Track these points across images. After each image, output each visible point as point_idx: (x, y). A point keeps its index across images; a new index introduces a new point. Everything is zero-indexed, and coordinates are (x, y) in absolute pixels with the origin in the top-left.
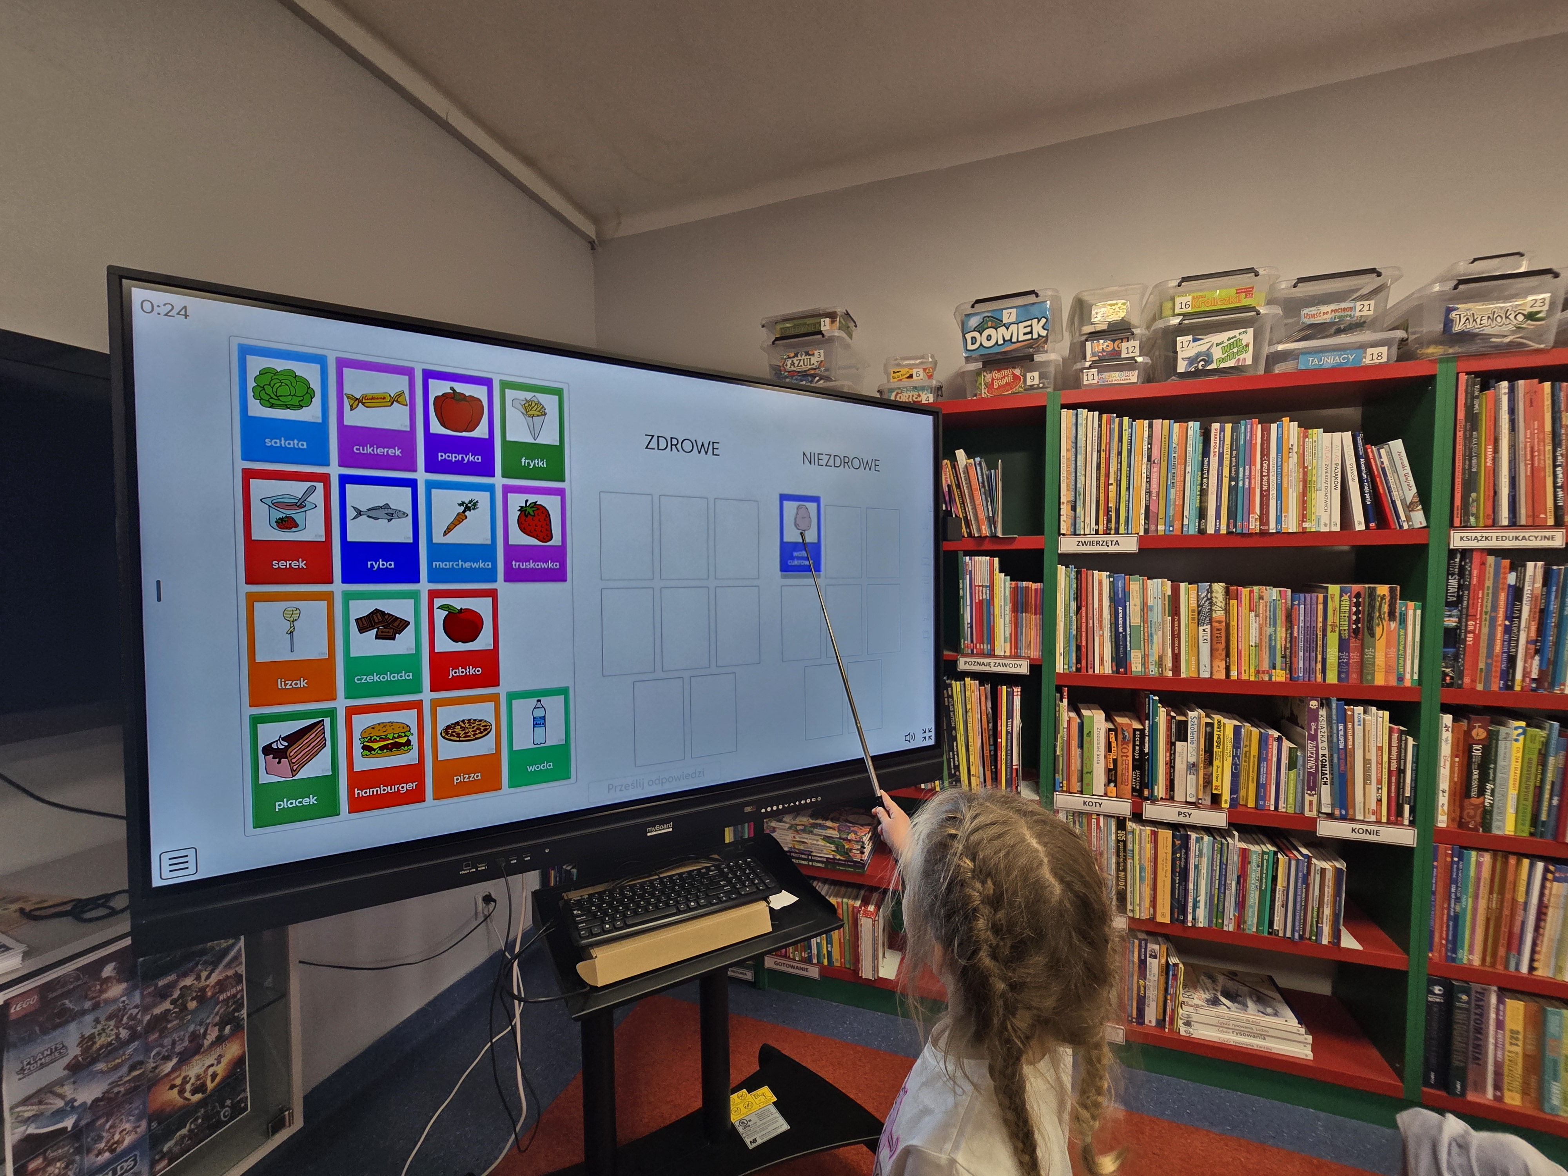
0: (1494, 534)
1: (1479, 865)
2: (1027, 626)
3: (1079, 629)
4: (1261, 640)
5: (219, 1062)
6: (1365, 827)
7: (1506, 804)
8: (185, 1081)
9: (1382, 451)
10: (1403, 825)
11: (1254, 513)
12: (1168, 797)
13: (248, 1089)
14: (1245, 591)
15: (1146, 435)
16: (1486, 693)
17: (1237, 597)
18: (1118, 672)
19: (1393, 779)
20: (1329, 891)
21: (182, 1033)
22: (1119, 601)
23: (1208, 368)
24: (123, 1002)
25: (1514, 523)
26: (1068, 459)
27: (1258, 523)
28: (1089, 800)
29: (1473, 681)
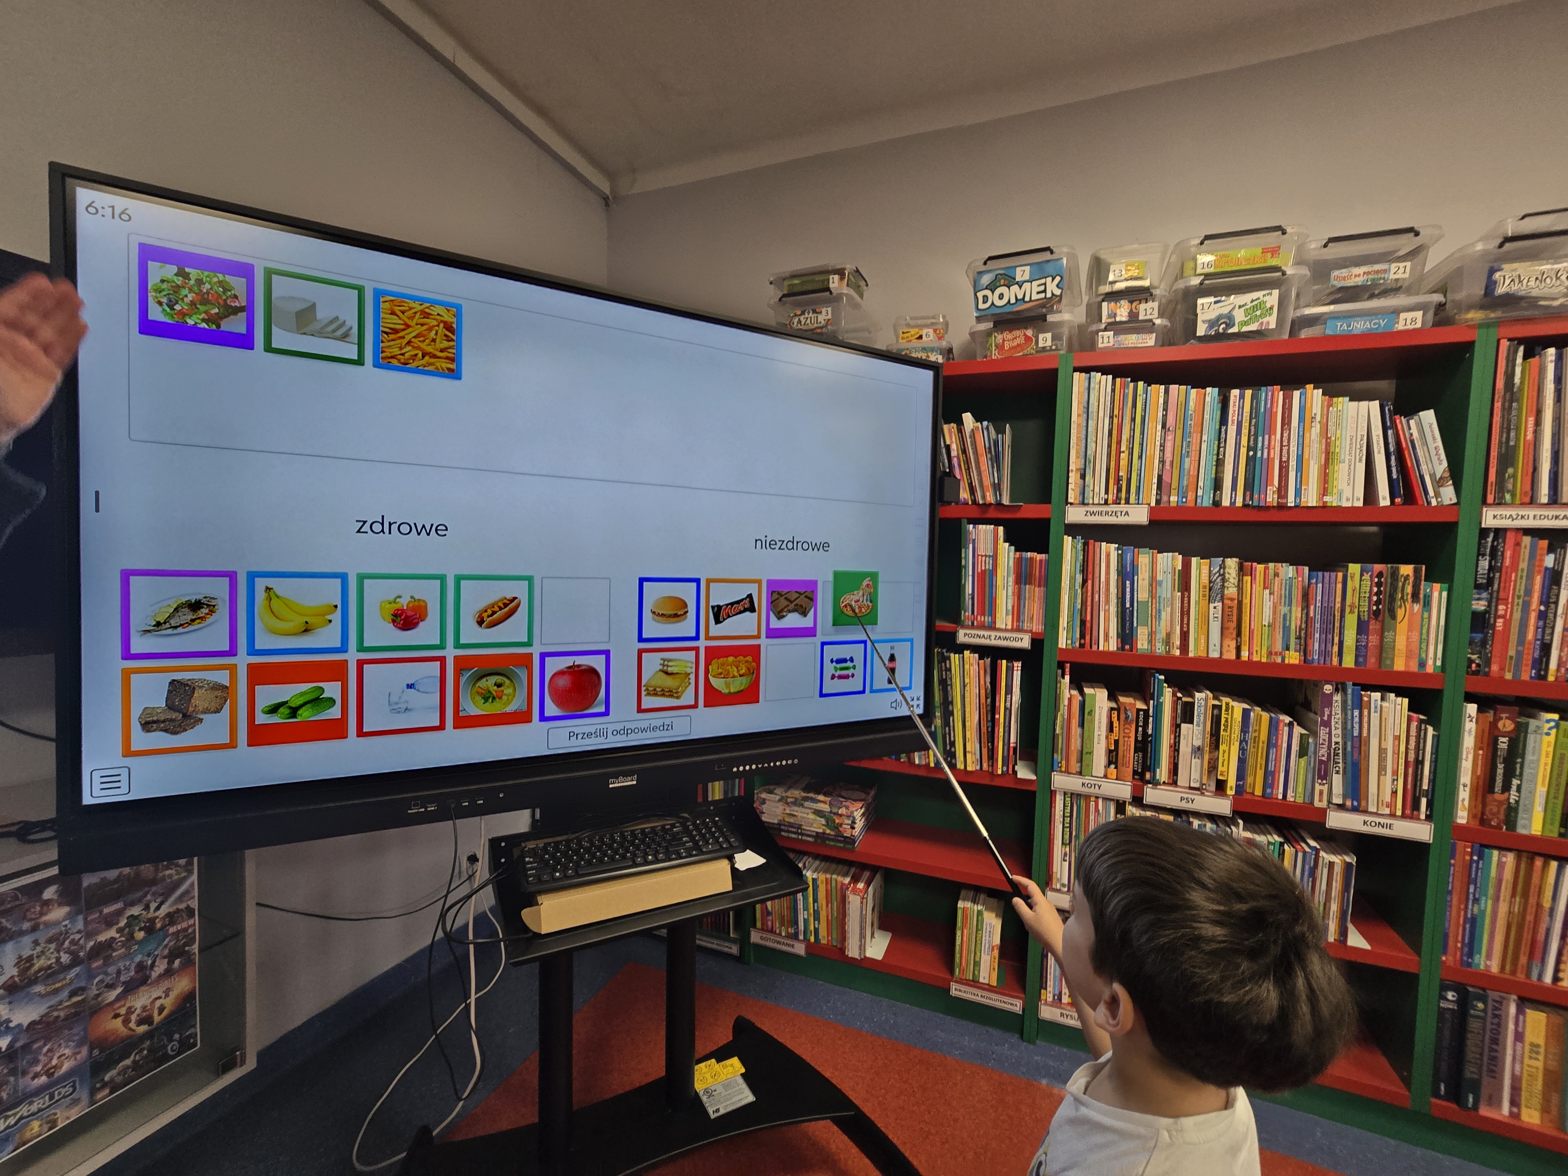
0: (1531, 512)
1: (1501, 865)
2: (1030, 598)
3: (1084, 603)
4: (1274, 619)
5: (167, 996)
6: (1378, 820)
7: (1533, 802)
8: (130, 1011)
9: (1412, 422)
10: (1419, 819)
11: (1273, 485)
12: (1171, 781)
13: (198, 1026)
14: (1260, 568)
15: (1161, 401)
16: (1516, 681)
17: (1251, 573)
18: (1123, 649)
19: (1410, 770)
20: (1337, 885)
21: (128, 963)
22: (1126, 574)
23: (1230, 331)
24: (66, 926)
25: (1554, 500)
26: (1079, 425)
27: (1276, 496)
28: (1087, 782)
29: (1502, 669)
